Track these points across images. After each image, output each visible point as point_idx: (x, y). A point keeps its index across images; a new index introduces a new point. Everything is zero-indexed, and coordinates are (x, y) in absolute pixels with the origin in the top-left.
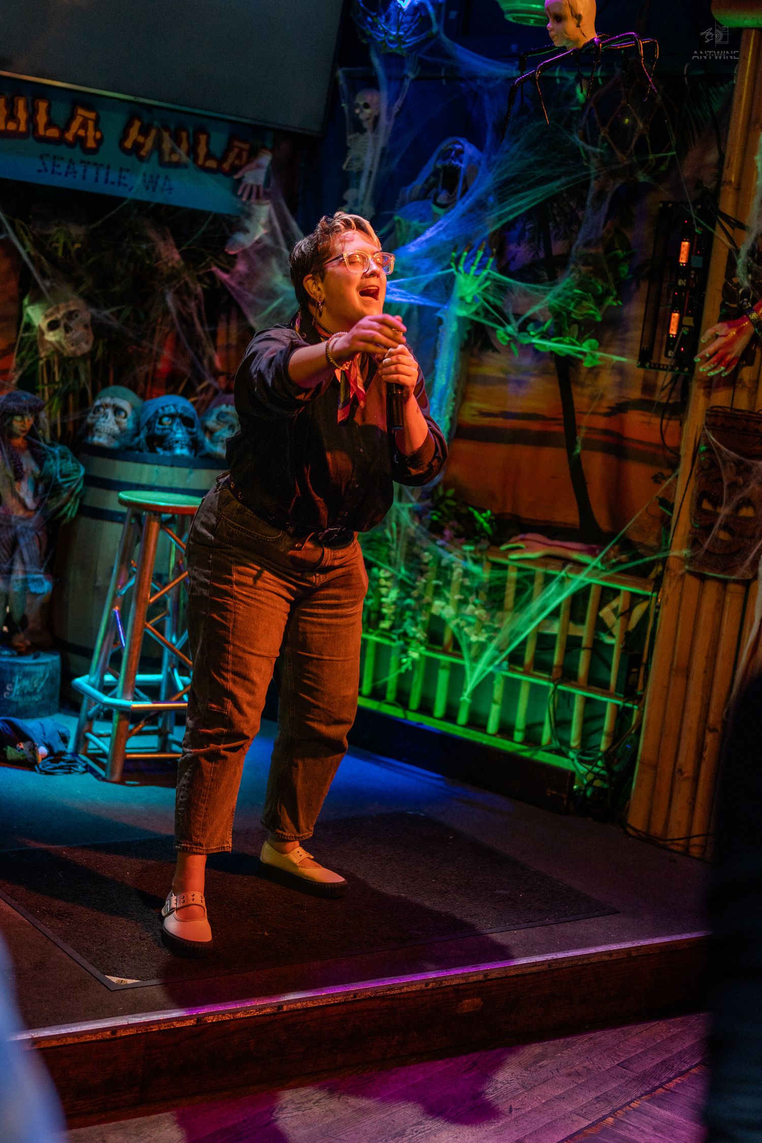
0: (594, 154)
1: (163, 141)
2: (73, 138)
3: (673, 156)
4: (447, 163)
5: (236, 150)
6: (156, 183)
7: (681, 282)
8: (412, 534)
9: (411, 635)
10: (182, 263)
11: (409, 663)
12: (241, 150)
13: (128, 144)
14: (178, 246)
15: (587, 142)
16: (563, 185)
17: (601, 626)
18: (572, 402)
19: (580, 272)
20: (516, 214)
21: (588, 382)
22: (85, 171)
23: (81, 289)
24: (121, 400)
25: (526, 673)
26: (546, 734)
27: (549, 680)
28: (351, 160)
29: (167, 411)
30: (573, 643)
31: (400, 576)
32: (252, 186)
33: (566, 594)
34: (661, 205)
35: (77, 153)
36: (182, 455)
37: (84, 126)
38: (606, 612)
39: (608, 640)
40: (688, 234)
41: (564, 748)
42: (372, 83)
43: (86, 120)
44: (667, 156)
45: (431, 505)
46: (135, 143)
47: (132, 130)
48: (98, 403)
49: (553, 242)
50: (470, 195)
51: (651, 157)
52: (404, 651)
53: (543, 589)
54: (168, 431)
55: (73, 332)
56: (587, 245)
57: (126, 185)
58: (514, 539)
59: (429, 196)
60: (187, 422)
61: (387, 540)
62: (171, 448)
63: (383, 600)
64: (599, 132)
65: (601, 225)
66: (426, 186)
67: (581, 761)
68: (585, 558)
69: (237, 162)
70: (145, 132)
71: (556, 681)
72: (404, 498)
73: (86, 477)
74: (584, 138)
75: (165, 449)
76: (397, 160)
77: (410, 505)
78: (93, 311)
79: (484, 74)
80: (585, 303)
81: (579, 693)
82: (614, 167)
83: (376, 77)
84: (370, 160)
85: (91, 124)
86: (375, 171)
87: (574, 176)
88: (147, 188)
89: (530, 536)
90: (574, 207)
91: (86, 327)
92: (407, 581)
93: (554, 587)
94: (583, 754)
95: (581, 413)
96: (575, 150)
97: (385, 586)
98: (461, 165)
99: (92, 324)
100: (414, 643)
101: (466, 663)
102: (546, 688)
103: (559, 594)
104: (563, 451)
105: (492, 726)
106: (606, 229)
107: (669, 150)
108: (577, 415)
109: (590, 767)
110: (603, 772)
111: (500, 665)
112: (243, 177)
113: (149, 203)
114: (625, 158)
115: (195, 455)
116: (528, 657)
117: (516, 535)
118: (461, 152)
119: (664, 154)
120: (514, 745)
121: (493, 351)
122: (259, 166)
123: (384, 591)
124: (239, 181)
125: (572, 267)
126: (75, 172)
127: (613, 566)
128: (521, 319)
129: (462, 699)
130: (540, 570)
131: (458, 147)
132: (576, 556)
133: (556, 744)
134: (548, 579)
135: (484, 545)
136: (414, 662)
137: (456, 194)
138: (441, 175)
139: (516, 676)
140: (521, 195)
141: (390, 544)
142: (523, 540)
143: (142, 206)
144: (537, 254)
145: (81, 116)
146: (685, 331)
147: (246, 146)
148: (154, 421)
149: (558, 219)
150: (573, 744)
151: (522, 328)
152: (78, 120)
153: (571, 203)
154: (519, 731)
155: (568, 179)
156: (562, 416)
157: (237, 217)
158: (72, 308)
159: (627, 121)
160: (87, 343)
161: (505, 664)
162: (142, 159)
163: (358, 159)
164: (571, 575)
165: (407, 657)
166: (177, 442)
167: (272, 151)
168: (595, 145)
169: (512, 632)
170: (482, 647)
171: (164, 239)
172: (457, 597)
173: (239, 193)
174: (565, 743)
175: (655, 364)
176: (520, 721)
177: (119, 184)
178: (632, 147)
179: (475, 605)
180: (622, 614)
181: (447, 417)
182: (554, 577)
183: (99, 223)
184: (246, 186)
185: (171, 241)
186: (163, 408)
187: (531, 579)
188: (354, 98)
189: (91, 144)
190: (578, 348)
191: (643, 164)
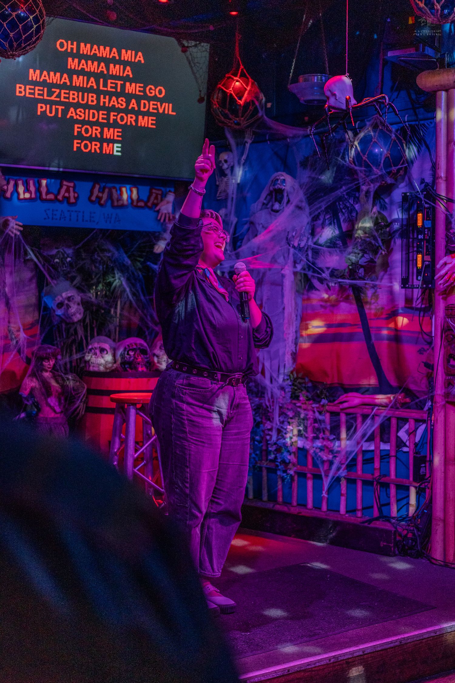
0: (361, 171)
1: (112, 194)
2: (62, 198)
3: (406, 166)
4: (276, 187)
5: (154, 195)
6: (111, 218)
7: (420, 237)
8: (281, 402)
9: (287, 461)
10: (130, 262)
11: (288, 477)
12: (157, 194)
13: (93, 198)
14: (126, 253)
15: (356, 165)
16: (345, 191)
17: (400, 443)
18: (365, 314)
20: (319, 211)
21: (373, 301)
22: (70, 216)
23: (75, 283)
24: (103, 344)
25: (359, 475)
27: (373, 478)
28: (220, 193)
29: (131, 348)
31: (277, 427)
32: (166, 214)
33: (376, 425)
34: (403, 195)
35: (64, 206)
36: (143, 371)
37: (68, 191)
38: (402, 434)
39: (405, 449)
40: (420, 208)
41: (388, 518)
42: (227, 148)
43: (68, 187)
44: (402, 168)
45: (290, 383)
46: (97, 197)
47: (94, 190)
48: (90, 347)
49: (342, 224)
50: (292, 203)
51: (394, 169)
52: (285, 471)
53: (363, 424)
54: (132, 358)
55: (72, 308)
57: (94, 221)
58: (342, 397)
59: (268, 206)
60: (144, 352)
61: (267, 407)
62: (136, 368)
63: (269, 442)
64: (362, 158)
66: (265, 202)
67: (398, 523)
69: (155, 201)
70: (102, 190)
71: (377, 478)
72: (273, 380)
73: (88, 390)
74: (354, 162)
75: (131, 369)
76: (247, 189)
77: (278, 385)
78: (82, 294)
79: (291, 135)
80: (365, 255)
82: (373, 177)
83: (230, 145)
84: (231, 191)
85: (71, 189)
86: (234, 196)
87: (349, 185)
88: (106, 222)
89: (350, 394)
90: (352, 203)
91: (78, 304)
92: (282, 429)
93: (368, 421)
94: (400, 520)
95: (371, 319)
97: (269, 435)
98: (284, 188)
99: (82, 302)
100: (290, 466)
101: (323, 474)
102: (372, 483)
103: (372, 426)
104: (364, 343)
105: (343, 510)
106: (372, 212)
107: (403, 164)
108: (369, 321)
110: (412, 528)
111: (343, 472)
112: (160, 209)
113: (108, 230)
114: (378, 171)
115: (150, 370)
116: (359, 465)
117: (342, 395)
118: (284, 180)
119: (401, 166)
120: (357, 519)
121: (315, 290)
122: (168, 202)
123: (268, 437)
124: (158, 212)
126: (65, 217)
128: (330, 270)
129: (322, 495)
130: (359, 413)
131: (282, 178)
134: (365, 417)
135: (324, 401)
136: (292, 477)
137: (283, 203)
138: (274, 194)
139: (353, 477)
140: (321, 199)
141: (269, 409)
143: (103, 232)
144: (334, 231)
145: (66, 185)
146: (426, 264)
147: (160, 192)
148: (124, 354)
149: (343, 210)
150: (393, 514)
151: (332, 274)
152: (64, 188)
153: (350, 201)
154: (359, 510)
156: (360, 323)
157: (159, 232)
158: (69, 295)
159: (377, 150)
160: (80, 314)
161: (346, 471)
162: (101, 205)
163: (225, 191)
164: (378, 414)
165: (288, 474)
166: (139, 364)
167: (174, 193)
168: (360, 166)
169: (347, 452)
170: (331, 463)
171: (118, 250)
172: (312, 435)
173: (159, 218)
175: (411, 285)
176: (359, 505)
177: (90, 221)
178: (382, 165)
179: (323, 438)
180: (411, 433)
181: (294, 331)
182: (368, 416)
183: (81, 245)
184: (162, 214)
185: (122, 251)
186: (128, 345)
187: (355, 419)
188: (218, 158)
189: (72, 200)
190: (366, 282)
191: (389, 173)
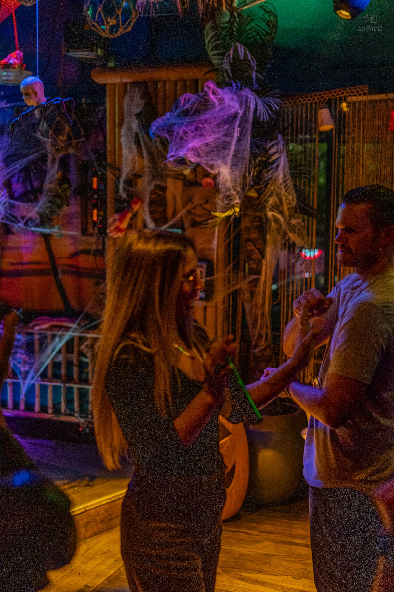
0: (48, 142)
3: (83, 141)
7: (95, 196)
16: (35, 157)
17: (81, 354)
18: (53, 254)
19: (49, 196)
20: (15, 171)
25: (50, 381)
26: (63, 407)
27: (61, 382)
30: (69, 364)
33: (63, 342)
38: (82, 347)
39: (85, 360)
40: (95, 174)
41: (72, 413)
44: (81, 140)
49: (33, 182)
51: (74, 141)
53: (52, 342)
56: (51, 183)
64: (49, 133)
65: (56, 174)
67: (81, 417)
68: (70, 325)
71: (64, 382)
74: (42, 135)
81: (75, 386)
82: (58, 147)
87: (40, 152)
90: (41, 165)
93: (57, 340)
94: (82, 413)
95: (58, 258)
96: (38, 140)
101: (20, 381)
102: (60, 387)
103: (60, 342)
104: (52, 277)
105: (37, 408)
106: (58, 175)
107: (81, 137)
108: (56, 260)
109: (85, 419)
111: (37, 380)
116: (50, 373)
119: (79, 140)
120: (49, 415)
121: (12, 235)
125: (44, 193)
127: (83, 326)
128: (25, 220)
129: (21, 398)
130: (49, 333)
132: (65, 324)
133: (68, 411)
134: (54, 336)
135: (22, 325)
139: (45, 383)
140: (16, 162)
142: (39, 320)
144: (27, 187)
146: (100, 218)
149: (34, 171)
150: (76, 409)
151: (26, 224)
154: (50, 408)
155: (37, 154)
156: (49, 261)
161: (39, 379)
164: (64, 333)
168: (48, 138)
169: (40, 363)
170: (27, 372)
174: (72, 410)
175: (89, 234)
176: (50, 403)
179: (21, 353)
180: (90, 348)
182: (56, 335)
187: (46, 337)
190: (52, 230)
191: (70, 144)
